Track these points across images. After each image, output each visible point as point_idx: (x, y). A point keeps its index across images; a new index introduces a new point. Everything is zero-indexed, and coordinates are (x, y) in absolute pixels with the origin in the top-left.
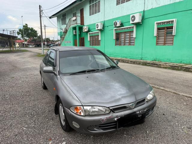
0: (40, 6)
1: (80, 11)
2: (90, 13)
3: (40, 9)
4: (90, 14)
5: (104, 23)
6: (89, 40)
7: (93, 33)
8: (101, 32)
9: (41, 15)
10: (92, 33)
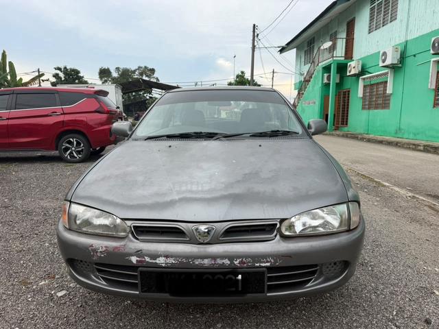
0: (254, 25)
1: (345, 27)
2: (370, 27)
3: (254, 31)
4: (370, 30)
5: (406, 47)
6: (361, 96)
7: (373, 77)
8: (395, 72)
9: (256, 44)
10: (370, 77)
